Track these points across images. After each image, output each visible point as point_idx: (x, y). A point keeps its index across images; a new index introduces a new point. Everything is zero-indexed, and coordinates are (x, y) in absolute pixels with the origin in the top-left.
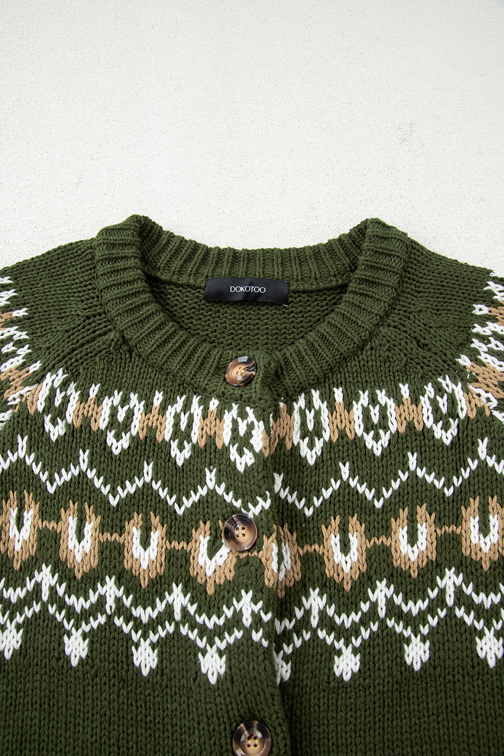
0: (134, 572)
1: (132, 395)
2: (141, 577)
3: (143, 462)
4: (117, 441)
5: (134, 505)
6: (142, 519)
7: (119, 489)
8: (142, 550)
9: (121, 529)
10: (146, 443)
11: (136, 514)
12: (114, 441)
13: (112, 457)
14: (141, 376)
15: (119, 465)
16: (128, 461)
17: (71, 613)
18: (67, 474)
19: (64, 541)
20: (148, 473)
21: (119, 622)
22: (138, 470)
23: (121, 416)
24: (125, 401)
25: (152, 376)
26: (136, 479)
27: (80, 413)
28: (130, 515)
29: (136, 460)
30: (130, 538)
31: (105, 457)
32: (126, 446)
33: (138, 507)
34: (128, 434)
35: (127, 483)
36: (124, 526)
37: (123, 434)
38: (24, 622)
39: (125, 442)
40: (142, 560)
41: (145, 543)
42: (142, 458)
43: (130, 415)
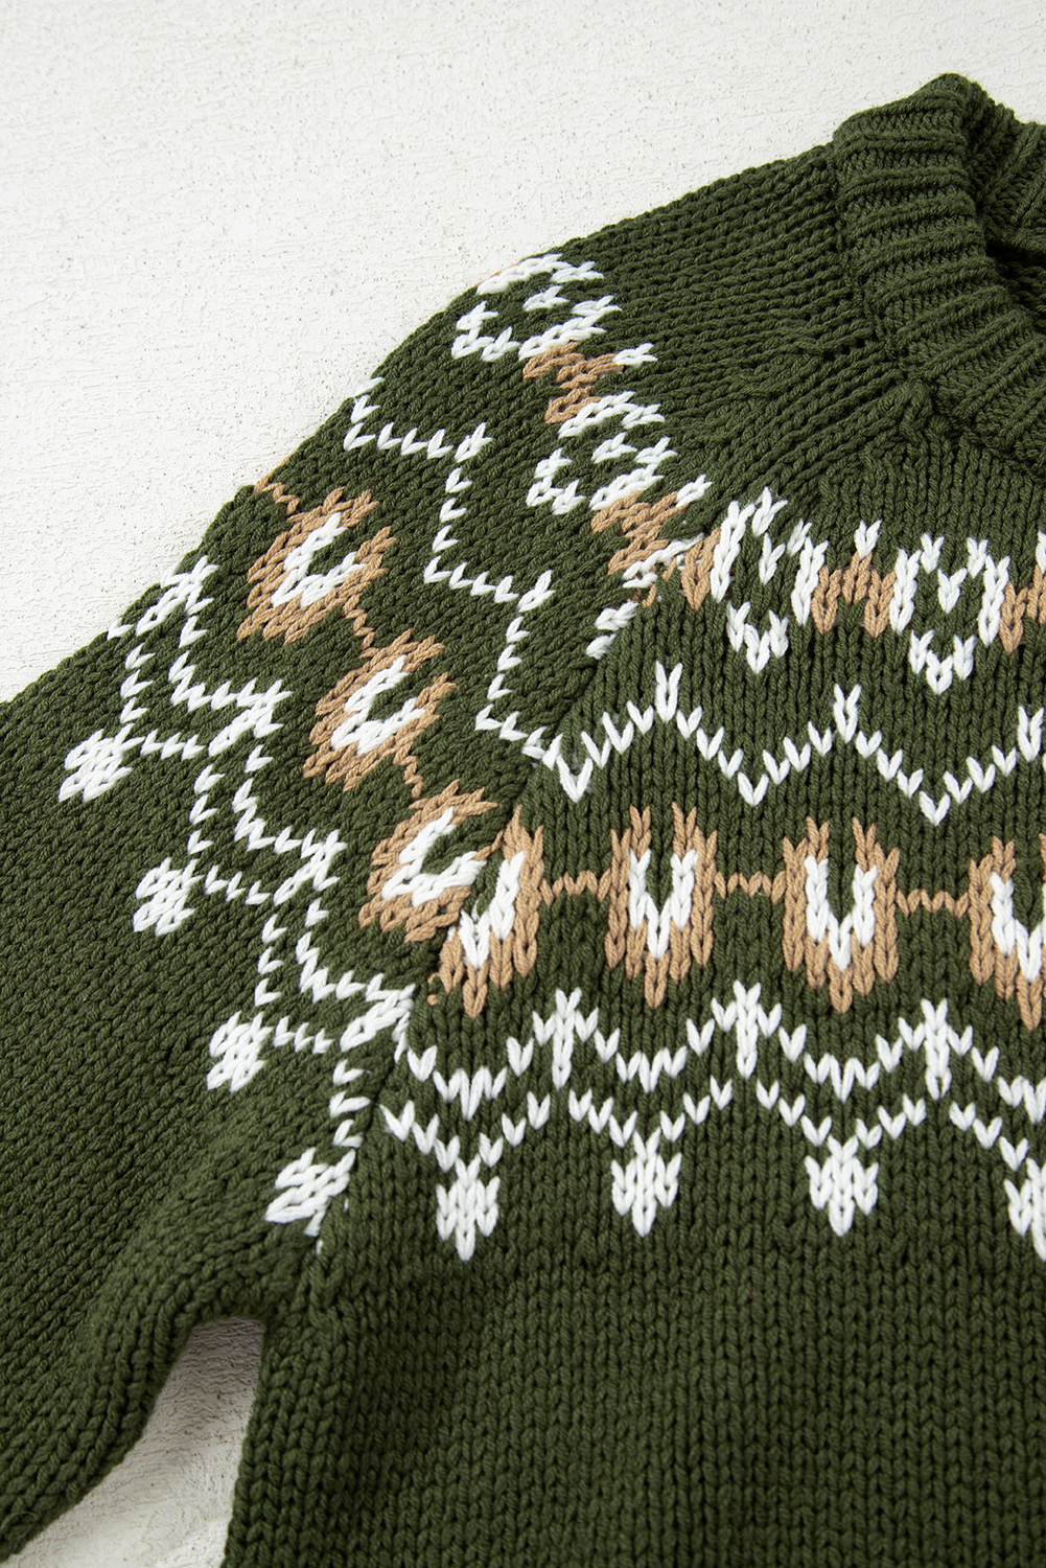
0: (1000, 988)
1: (971, 544)
2: (1022, 1001)
3: (1016, 710)
4: (941, 659)
5: (991, 819)
6: (1017, 854)
7: (949, 779)
8: (1021, 929)
9: (957, 881)
10: (1021, 661)
11: (996, 843)
12: (932, 658)
13: (924, 701)
14: (990, 497)
15: (948, 720)
16: (972, 707)
17: (821, 1103)
18: (800, 752)
19: (793, 920)
20: (1029, 737)
21: (963, 1118)
22: (1001, 729)
23: (948, 594)
24: (953, 559)
25: (1025, 497)
26: (996, 752)
27: (832, 598)
28: (980, 843)
29: (994, 705)
30: (984, 902)
31: (907, 700)
32: (964, 671)
33: (1003, 826)
34: (970, 642)
35: (972, 764)
36: (966, 874)
37: (957, 641)
38: (684, 1135)
39: (961, 660)
40: (1022, 956)
41: (1029, 914)
42: (1012, 701)
43: (973, 591)
